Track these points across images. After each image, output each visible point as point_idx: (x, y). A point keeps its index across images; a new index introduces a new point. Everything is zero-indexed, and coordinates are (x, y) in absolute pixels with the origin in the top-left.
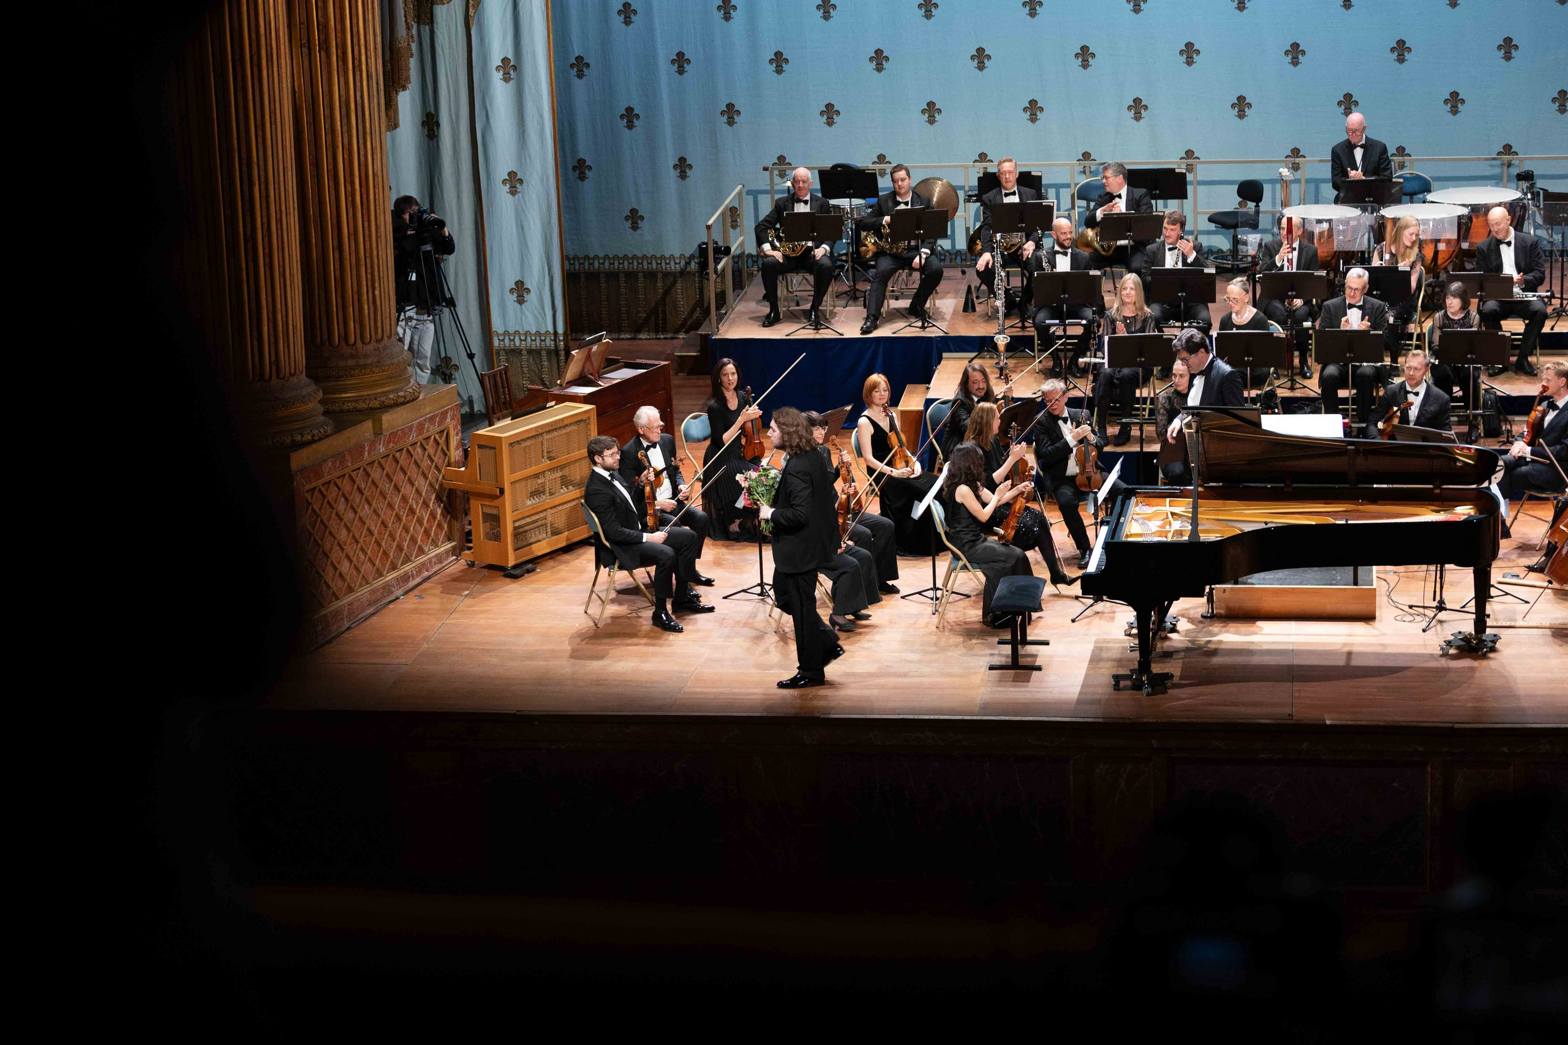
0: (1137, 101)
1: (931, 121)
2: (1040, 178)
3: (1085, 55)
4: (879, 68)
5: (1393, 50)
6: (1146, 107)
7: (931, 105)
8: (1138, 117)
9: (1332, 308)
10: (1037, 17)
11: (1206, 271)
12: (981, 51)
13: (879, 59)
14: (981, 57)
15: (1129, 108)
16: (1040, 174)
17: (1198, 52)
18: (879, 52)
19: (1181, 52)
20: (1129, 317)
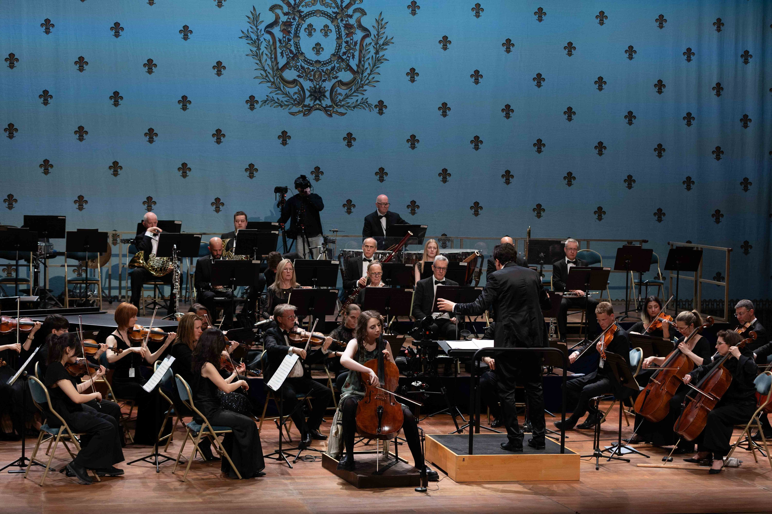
0: (218, 200)
1: (81, 208)
2: (180, 225)
3: (184, 169)
4: (46, 172)
5: (376, 174)
6: (223, 204)
7: (81, 198)
8: (217, 210)
9: (423, 284)
10: (154, 143)
11: (333, 262)
12: (115, 163)
13: (46, 166)
14: (115, 167)
15: (212, 204)
16: (180, 223)
17: (257, 170)
18: (46, 161)
19: (246, 170)
20: (285, 290)
